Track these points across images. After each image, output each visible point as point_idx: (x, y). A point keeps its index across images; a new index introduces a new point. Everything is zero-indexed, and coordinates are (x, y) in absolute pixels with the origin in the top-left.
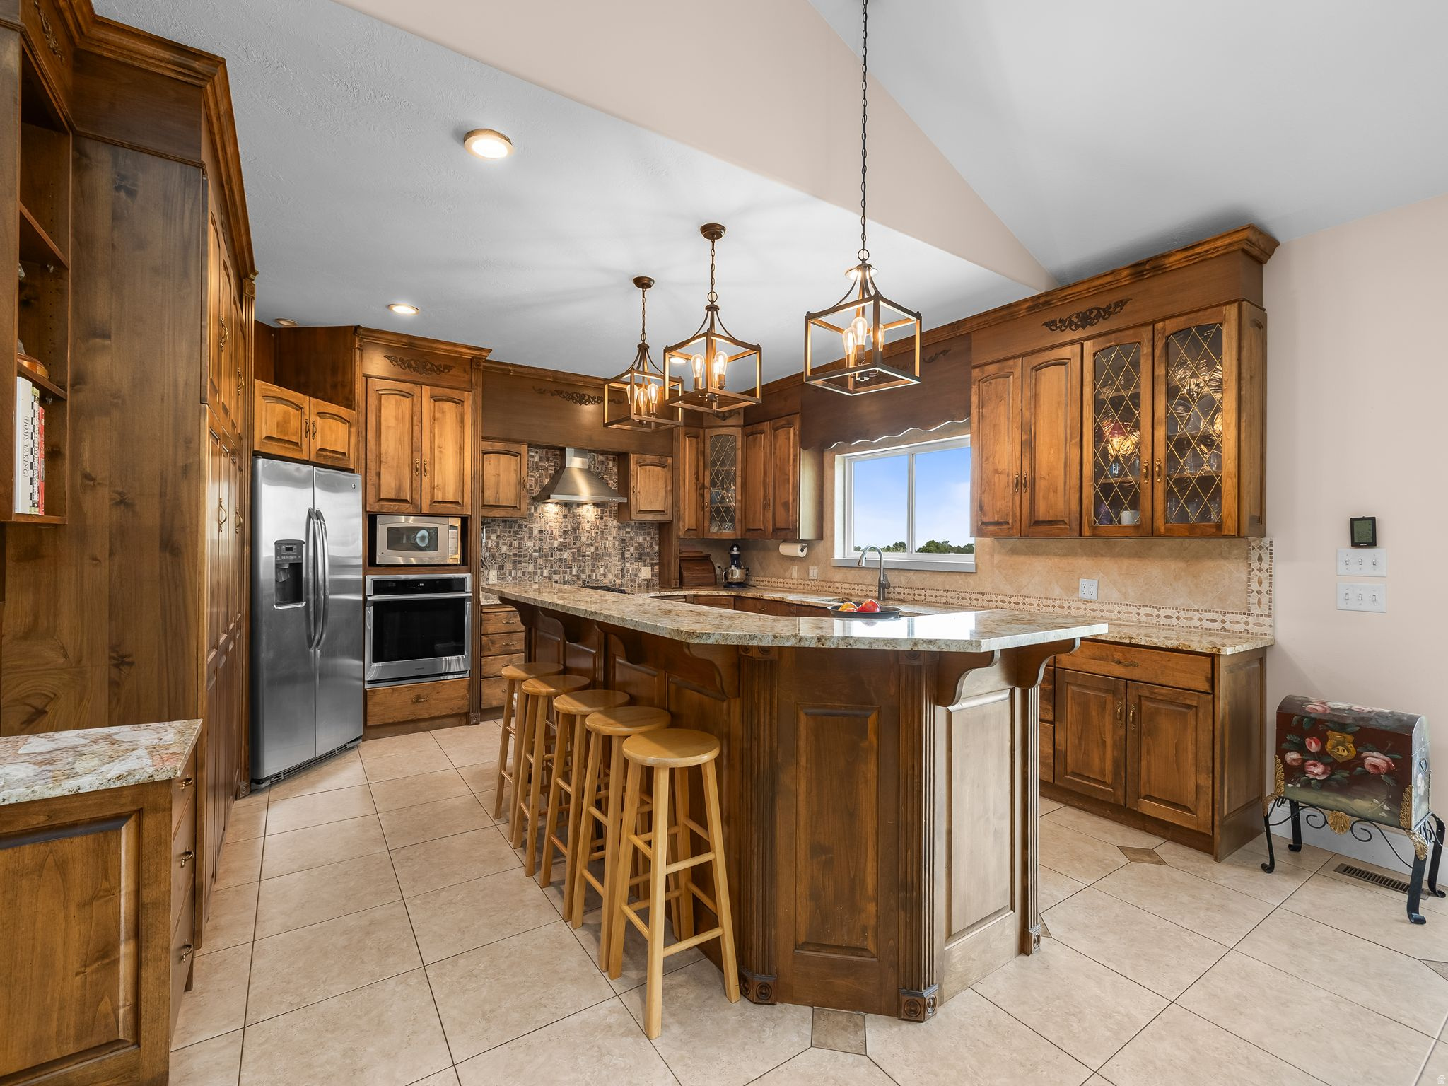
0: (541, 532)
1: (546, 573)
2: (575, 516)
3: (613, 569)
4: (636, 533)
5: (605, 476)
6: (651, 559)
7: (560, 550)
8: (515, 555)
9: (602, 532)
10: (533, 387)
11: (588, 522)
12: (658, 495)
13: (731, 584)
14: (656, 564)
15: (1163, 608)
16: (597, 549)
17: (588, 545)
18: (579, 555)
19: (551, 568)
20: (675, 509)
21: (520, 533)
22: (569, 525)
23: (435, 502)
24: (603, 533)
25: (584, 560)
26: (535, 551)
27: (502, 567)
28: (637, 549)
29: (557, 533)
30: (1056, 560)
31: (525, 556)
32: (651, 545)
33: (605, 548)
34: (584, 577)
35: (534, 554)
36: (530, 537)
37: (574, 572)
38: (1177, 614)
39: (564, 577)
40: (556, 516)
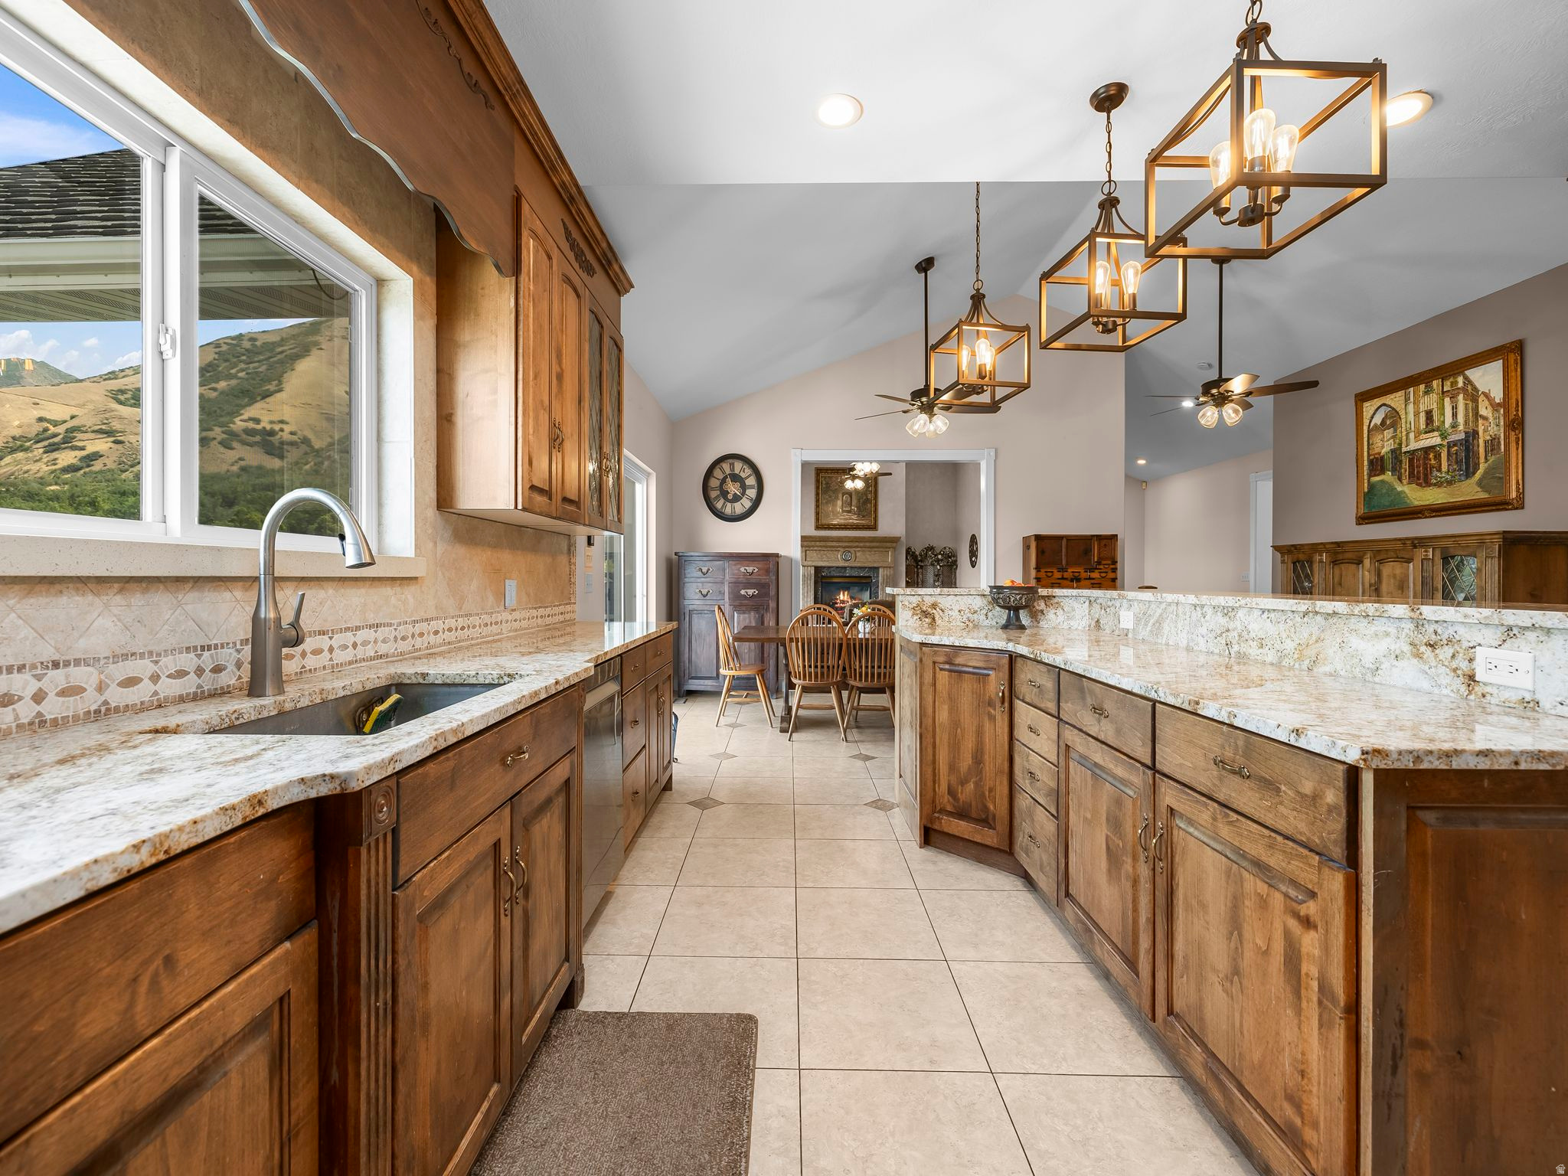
30: (489, 552)
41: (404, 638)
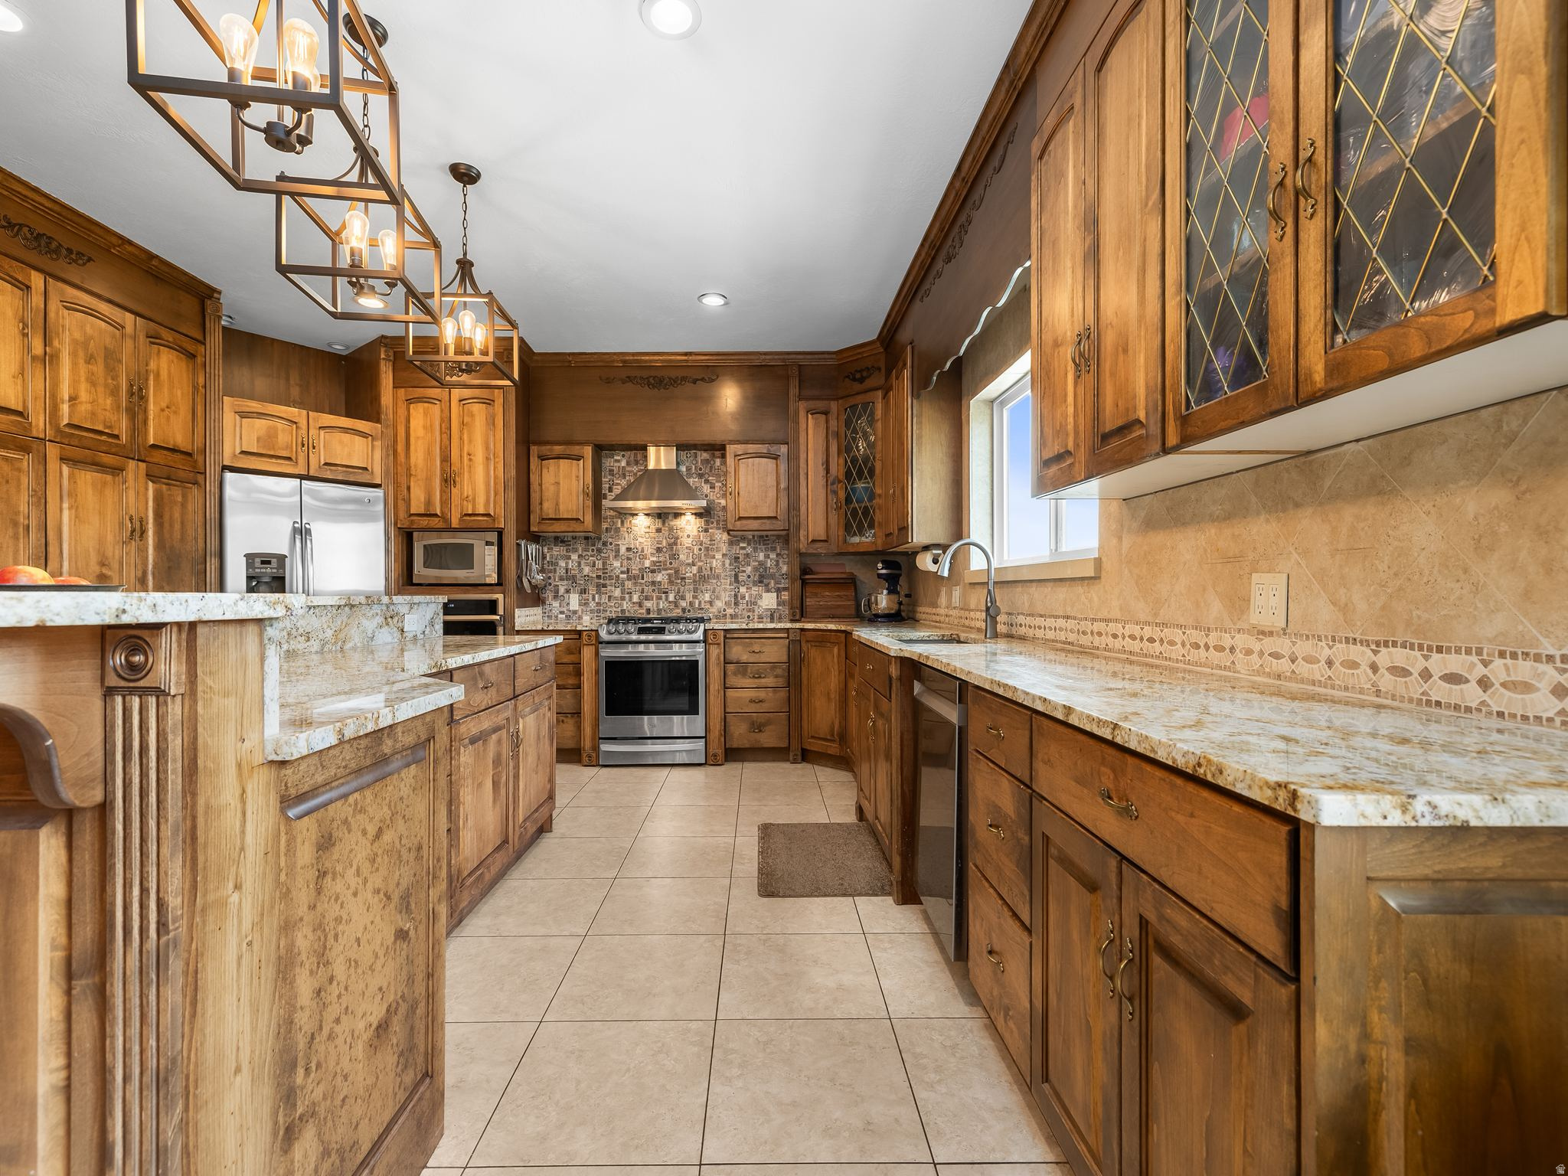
0: (629, 549)
1: (635, 598)
2: (671, 529)
3: (723, 594)
4: (755, 550)
5: (710, 478)
6: (776, 583)
7: (653, 571)
8: (599, 577)
9: (707, 549)
10: (600, 378)
11: (688, 536)
12: (766, 497)
13: (877, 616)
14: (785, 589)
15: (1440, 650)
16: (700, 569)
17: (688, 564)
18: (677, 577)
19: (643, 592)
20: (792, 513)
21: (605, 551)
22: (664, 541)
23: (466, 515)
24: (708, 551)
25: (683, 584)
26: (622, 572)
27: (584, 591)
28: (756, 569)
29: (648, 551)
30: (1212, 531)
31: (611, 578)
32: (777, 564)
33: (711, 569)
34: (683, 604)
35: (621, 576)
36: (616, 556)
37: (671, 597)
38: (1480, 670)
39: (658, 604)
40: (648, 530)
41: (1084, 633)
